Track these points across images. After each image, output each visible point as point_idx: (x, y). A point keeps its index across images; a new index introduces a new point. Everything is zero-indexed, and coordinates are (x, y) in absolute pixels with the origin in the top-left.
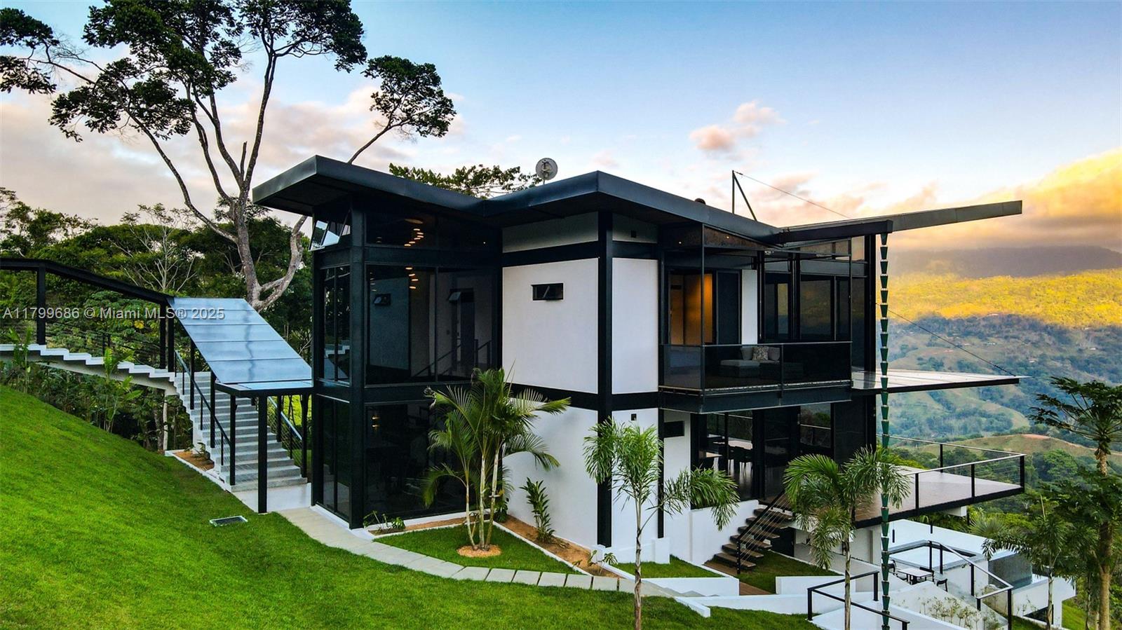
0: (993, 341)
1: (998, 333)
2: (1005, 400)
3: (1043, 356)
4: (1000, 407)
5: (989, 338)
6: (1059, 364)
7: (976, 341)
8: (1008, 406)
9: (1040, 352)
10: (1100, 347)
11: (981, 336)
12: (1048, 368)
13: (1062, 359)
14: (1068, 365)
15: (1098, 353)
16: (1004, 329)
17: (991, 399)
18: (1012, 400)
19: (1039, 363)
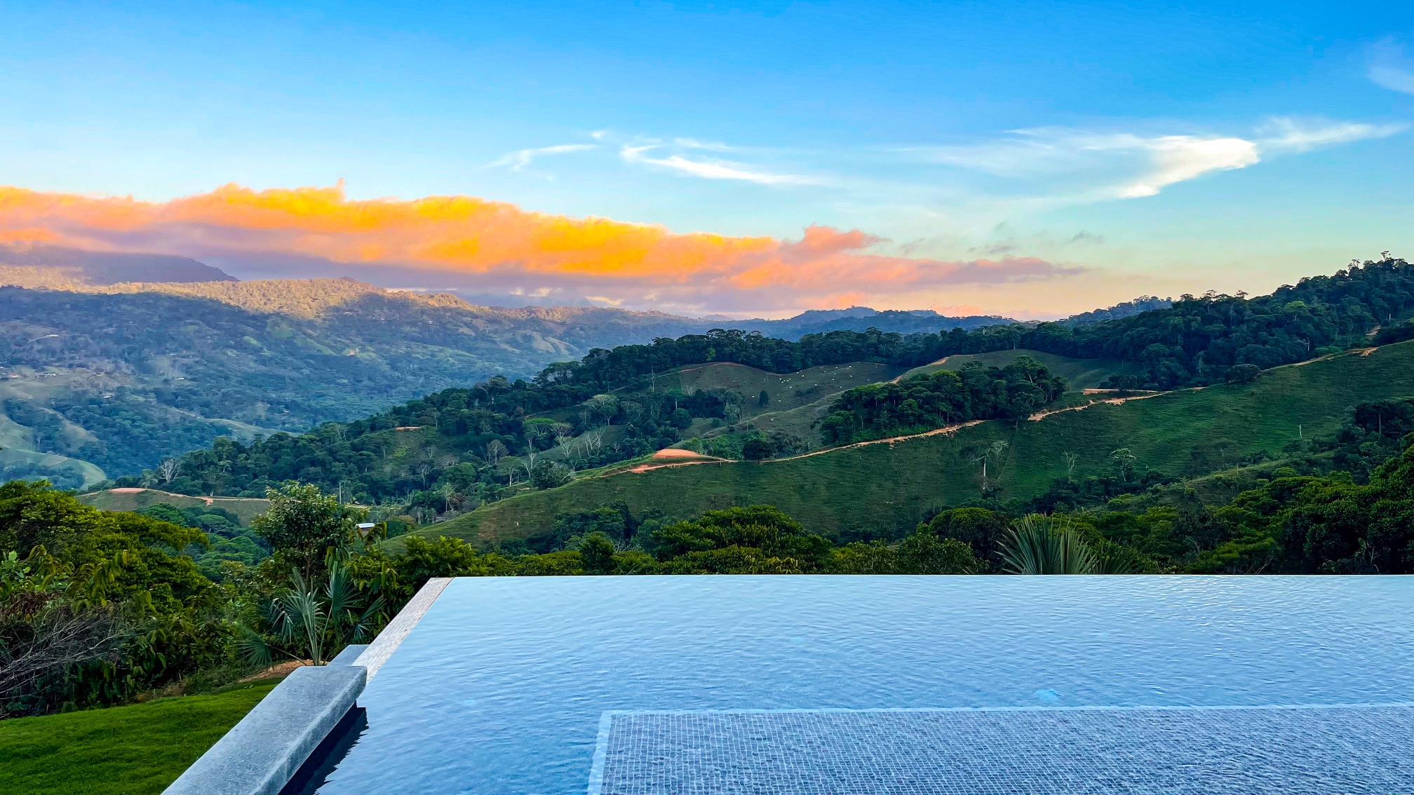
0: (53, 371)
1: (59, 360)
2: (73, 450)
3: (120, 390)
4: (66, 458)
5: (46, 367)
6: (141, 399)
7: (28, 371)
8: (77, 457)
9: (116, 385)
10: (190, 377)
11: (34, 364)
12: (128, 404)
13: (144, 392)
14: (153, 400)
15: (188, 383)
16: (67, 355)
17: (54, 450)
18: (82, 449)
19: (117, 398)
